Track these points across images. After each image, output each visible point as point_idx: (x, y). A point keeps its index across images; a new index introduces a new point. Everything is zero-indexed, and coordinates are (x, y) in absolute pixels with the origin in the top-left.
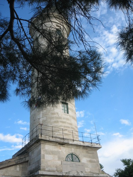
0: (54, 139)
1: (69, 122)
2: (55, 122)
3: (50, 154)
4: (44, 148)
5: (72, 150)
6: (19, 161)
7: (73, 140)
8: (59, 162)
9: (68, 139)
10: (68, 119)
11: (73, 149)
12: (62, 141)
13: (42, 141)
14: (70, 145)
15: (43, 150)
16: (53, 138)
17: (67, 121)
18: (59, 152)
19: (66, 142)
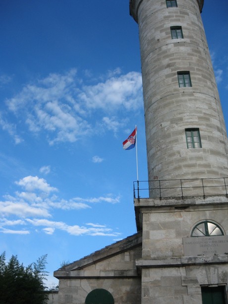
0: (163, 201)
1: (202, 162)
2: (176, 169)
3: (159, 229)
4: (148, 221)
5: (205, 215)
6: (126, 246)
7: (204, 196)
8: (178, 241)
9: (193, 197)
10: (200, 158)
11: (208, 213)
12: (180, 202)
13: (143, 209)
14: (200, 207)
15: (146, 224)
16: (161, 200)
17: (198, 162)
18: (177, 223)
19: (189, 203)
